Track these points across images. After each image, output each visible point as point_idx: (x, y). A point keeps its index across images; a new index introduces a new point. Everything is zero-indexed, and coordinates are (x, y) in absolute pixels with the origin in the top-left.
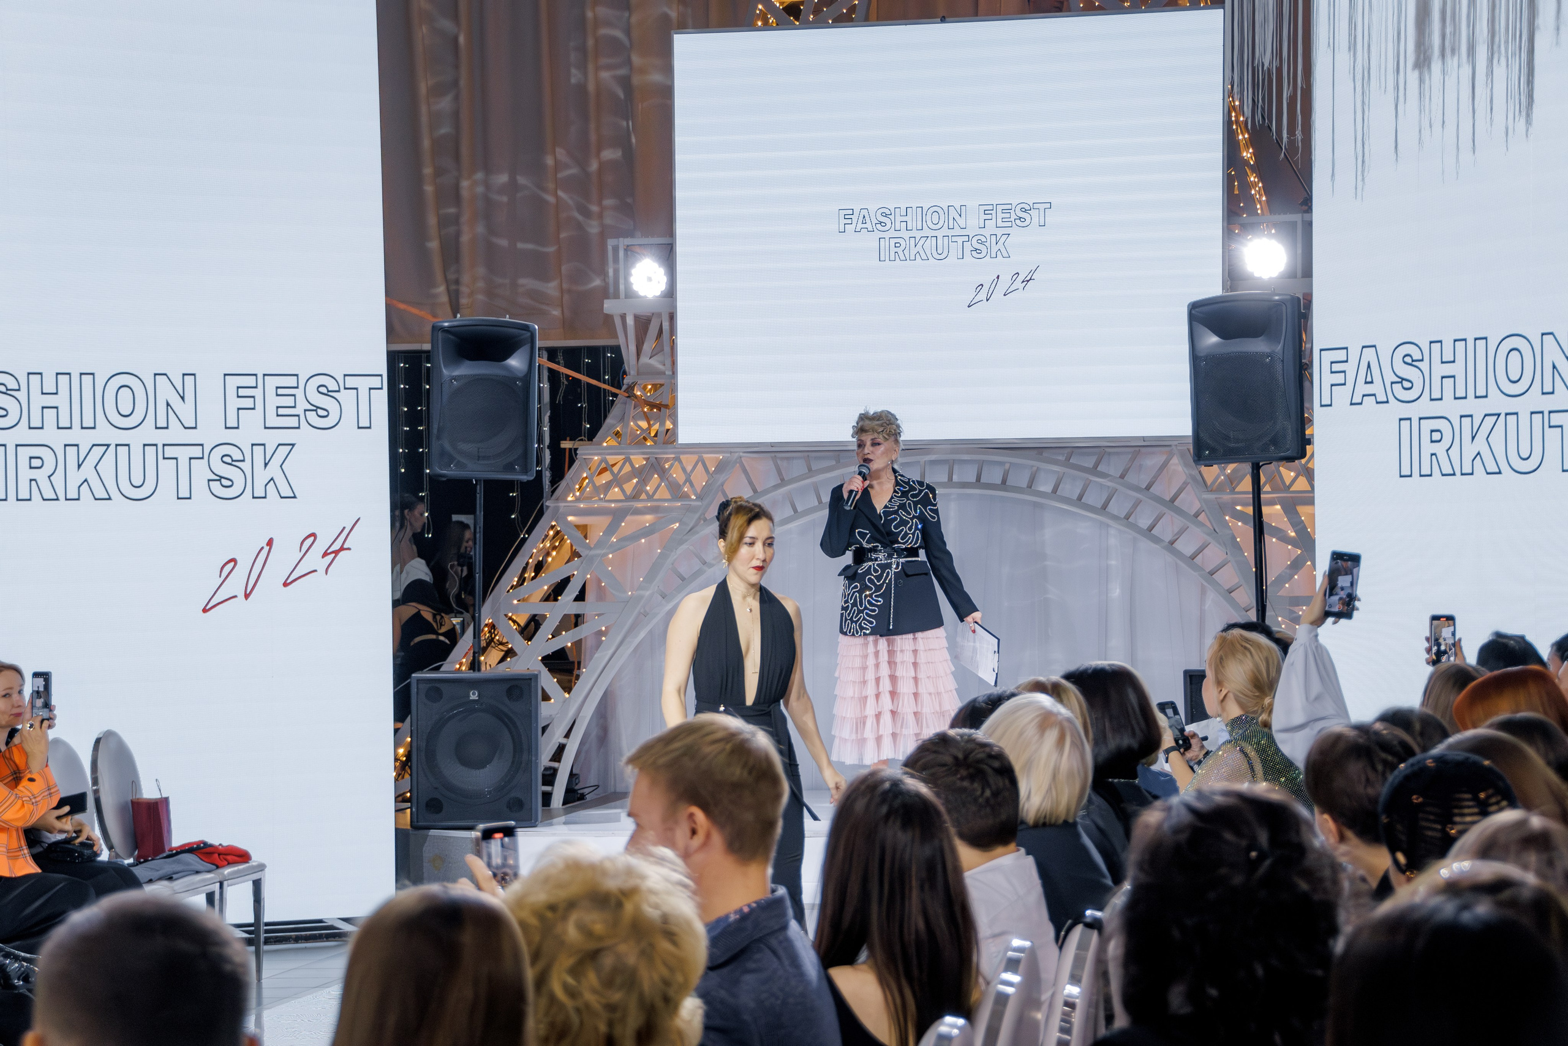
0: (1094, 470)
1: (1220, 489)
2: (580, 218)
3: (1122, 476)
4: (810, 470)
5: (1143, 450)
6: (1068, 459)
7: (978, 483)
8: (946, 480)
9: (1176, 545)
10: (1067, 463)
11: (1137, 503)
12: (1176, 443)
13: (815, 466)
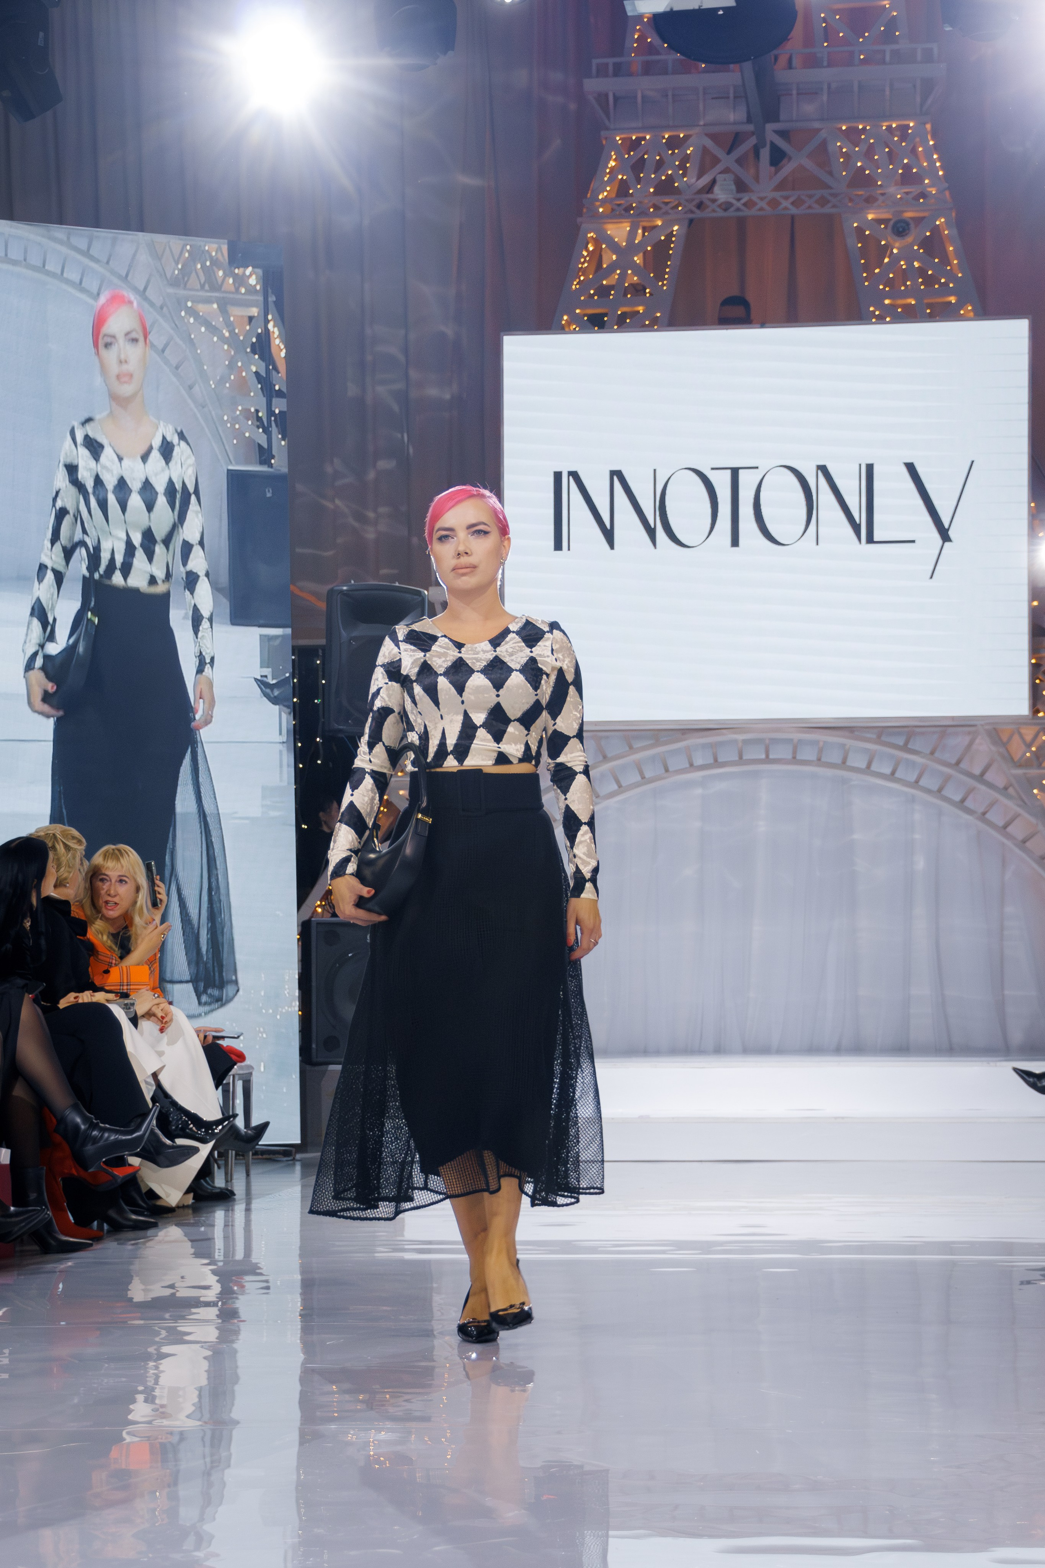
0: (905, 748)
1: (1025, 764)
2: (356, 524)
3: (932, 753)
4: (631, 747)
5: (950, 730)
6: (879, 736)
7: (794, 760)
8: (763, 756)
9: (988, 816)
10: (878, 740)
11: (947, 779)
12: (982, 723)
13: (637, 745)
